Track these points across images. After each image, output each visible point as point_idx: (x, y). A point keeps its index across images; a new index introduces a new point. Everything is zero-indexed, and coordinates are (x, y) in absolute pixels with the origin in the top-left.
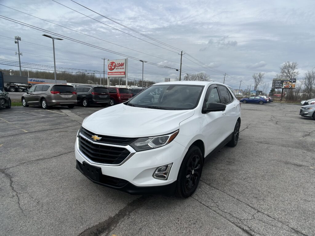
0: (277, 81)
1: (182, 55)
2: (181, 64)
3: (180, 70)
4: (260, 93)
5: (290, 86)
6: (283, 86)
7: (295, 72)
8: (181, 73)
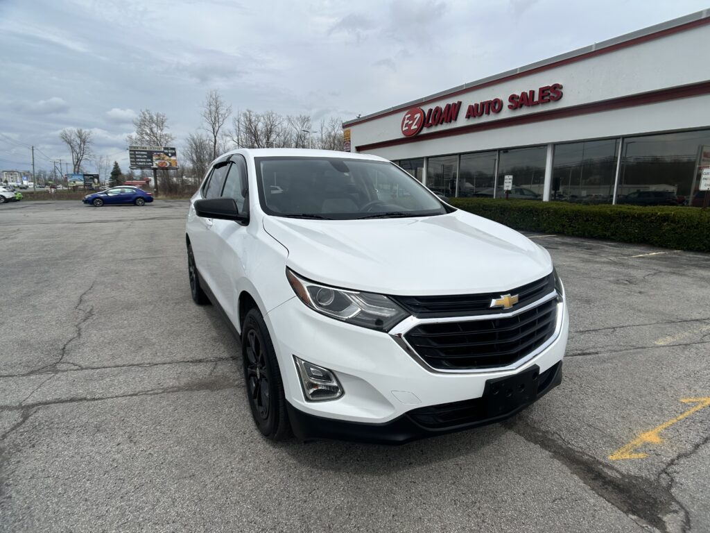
0: (138, 151)
4: (93, 179)
5: (168, 164)
6: (154, 165)
7: (166, 135)
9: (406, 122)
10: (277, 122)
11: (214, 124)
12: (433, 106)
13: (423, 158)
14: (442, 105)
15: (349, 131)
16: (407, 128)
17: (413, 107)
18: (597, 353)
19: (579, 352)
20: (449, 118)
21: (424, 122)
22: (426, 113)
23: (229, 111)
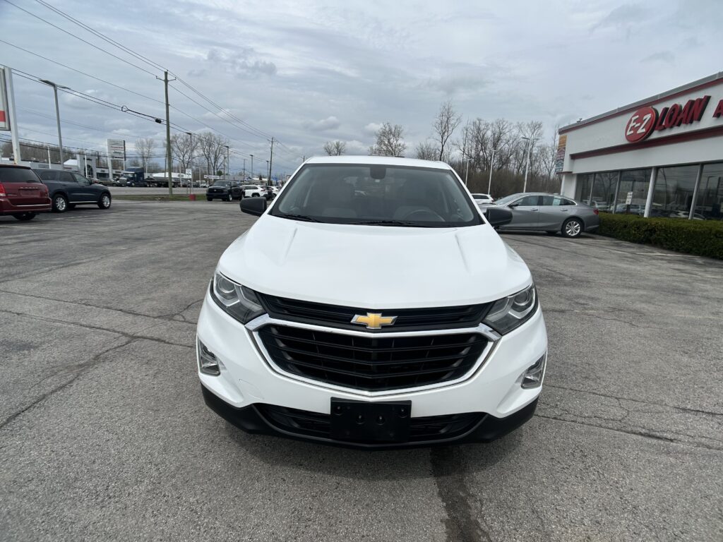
1: (166, 81)
2: (167, 105)
3: (165, 123)
7: (400, 145)
8: (171, 129)
9: (632, 125)
10: (507, 130)
11: (444, 133)
12: (669, 104)
13: (650, 168)
14: (683, 102)
15: (565, 137)
16: (632, 132)
17: (641, 107)
18: (671, 440)
19: (643, 431)
20: (689, 118)
21: (656, 124)
22: (660, 112)
23: (459, 120)
